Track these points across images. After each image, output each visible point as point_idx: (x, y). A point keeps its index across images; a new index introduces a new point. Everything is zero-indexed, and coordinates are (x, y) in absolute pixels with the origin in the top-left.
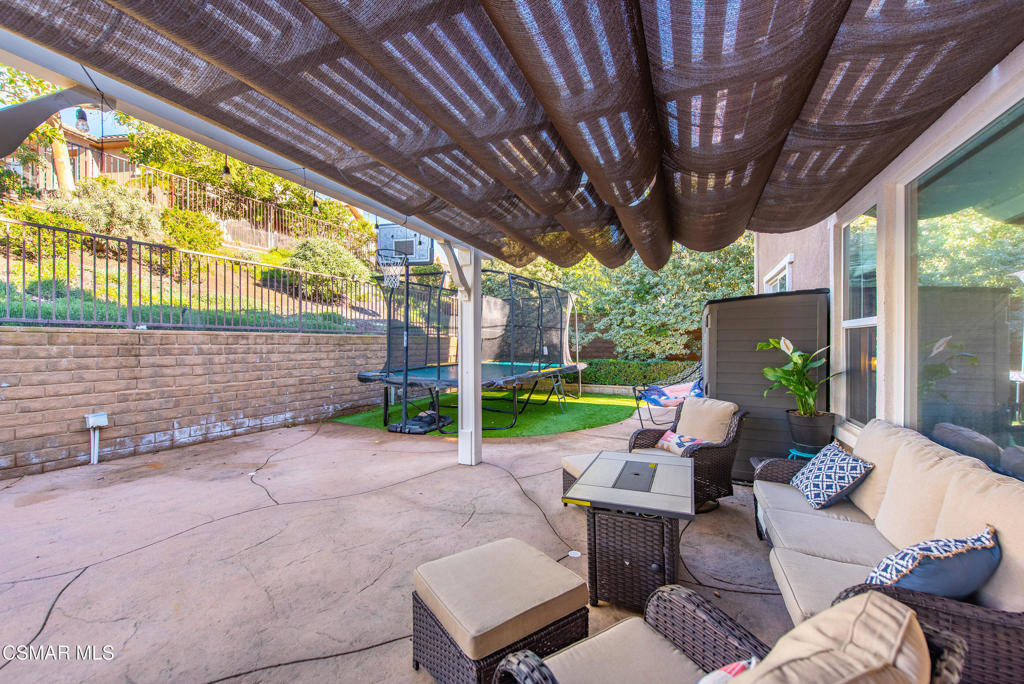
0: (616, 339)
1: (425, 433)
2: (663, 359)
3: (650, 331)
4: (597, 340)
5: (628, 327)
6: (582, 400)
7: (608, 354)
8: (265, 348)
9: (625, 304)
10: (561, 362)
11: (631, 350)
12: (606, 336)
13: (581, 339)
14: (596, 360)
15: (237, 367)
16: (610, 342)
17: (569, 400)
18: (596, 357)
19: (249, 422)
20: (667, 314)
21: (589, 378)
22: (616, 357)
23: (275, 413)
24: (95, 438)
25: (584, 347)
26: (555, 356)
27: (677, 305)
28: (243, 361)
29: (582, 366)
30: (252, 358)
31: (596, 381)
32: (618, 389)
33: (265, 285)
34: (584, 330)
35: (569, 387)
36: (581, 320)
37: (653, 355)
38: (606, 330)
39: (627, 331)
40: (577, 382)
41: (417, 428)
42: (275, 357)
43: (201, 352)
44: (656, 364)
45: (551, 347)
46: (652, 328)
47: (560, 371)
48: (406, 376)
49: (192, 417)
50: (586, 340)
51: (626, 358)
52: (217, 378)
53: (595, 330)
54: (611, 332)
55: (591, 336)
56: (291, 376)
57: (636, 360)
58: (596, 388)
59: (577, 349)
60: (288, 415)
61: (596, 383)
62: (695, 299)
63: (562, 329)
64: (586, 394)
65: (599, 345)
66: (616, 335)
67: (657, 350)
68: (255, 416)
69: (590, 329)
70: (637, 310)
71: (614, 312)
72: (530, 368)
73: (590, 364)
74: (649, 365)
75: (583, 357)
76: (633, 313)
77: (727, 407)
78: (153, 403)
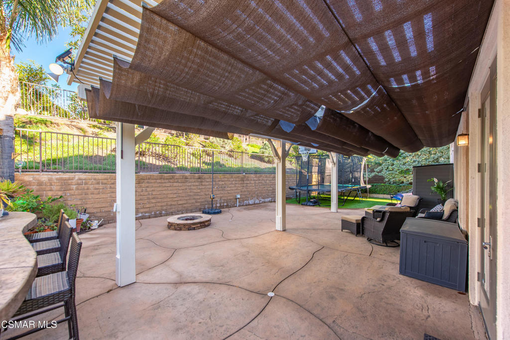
0: (385, 175)
1: (314, 206)
2: (408, 184)
3: (401, 172)
4: (376, 176)
5: (391, 171)
6: (368, 200)
7: (381, 182)
8: (266, 179)
9: (389, 161)
10: (360, 185)
11: (392, 180)
12: (380, 174)
13: (368, 176)
14: (375, 184)
15: (260, 184)
16: (382, 176)
17: (363, 199)
18: (375, 183)
19: (263, 200)
20: (409, 165)
21: (372, 191)
22: (385, 183)
23: (268, 198)
24: (238, 200)
25: (369, 179)
26: (357, 182)
27: (414, 161)
28: (261, 183)
29: (369, 186)
30: (263, 182)
31: (375, 192)
32: (385, 196)
33: (252, 158)
34: (369, 172)
35: (363, 195)
36: (368, 167)
37: (403, 182)
38: (381, 171)
39: (390, 172)
40: (367, 193)
41: (311, 204)
42: (268, 182)
43: (254, 180)
44: (404, 186)
45: (356, 178)
46: (402, 171)
47: (360, 188)
48: (308, 187)
49: (252, 198)
50: (371, 176)
51: (390, 183)
52: (257, 187)
53: (374, 172)
54: (382, 172)
55: (373, 174)
56: (270, 187)
57: (394, 184)
58: (375, 195)
59: (367, 179)
60: (270, 199)
61: (375, 193)
62: (423, 159)
63: (360, 172)
64: (370, 198)
65: (377, 177)
66: (384, 173)
67: (405, 180)
68: (263, 198)
69: (372, 171)
70: (395, 163)
71: (384, 164)
72: (348, 187)
73: (373, 186)
74: (400, 186)
75: (369, 183)
76: (393, 165)
77: (416, 197)
78: (246, 193)
